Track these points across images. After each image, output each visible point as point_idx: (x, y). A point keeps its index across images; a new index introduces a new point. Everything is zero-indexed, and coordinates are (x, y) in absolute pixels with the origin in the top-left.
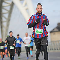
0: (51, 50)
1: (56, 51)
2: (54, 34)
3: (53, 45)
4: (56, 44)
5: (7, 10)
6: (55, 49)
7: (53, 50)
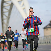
0: (44, 43)
1: (49, 44)
2: (47, 30)
3: (46, 39)
4: (49, 38)
5: (7, 9)
6: (48, 43)
7: (46, 43)
